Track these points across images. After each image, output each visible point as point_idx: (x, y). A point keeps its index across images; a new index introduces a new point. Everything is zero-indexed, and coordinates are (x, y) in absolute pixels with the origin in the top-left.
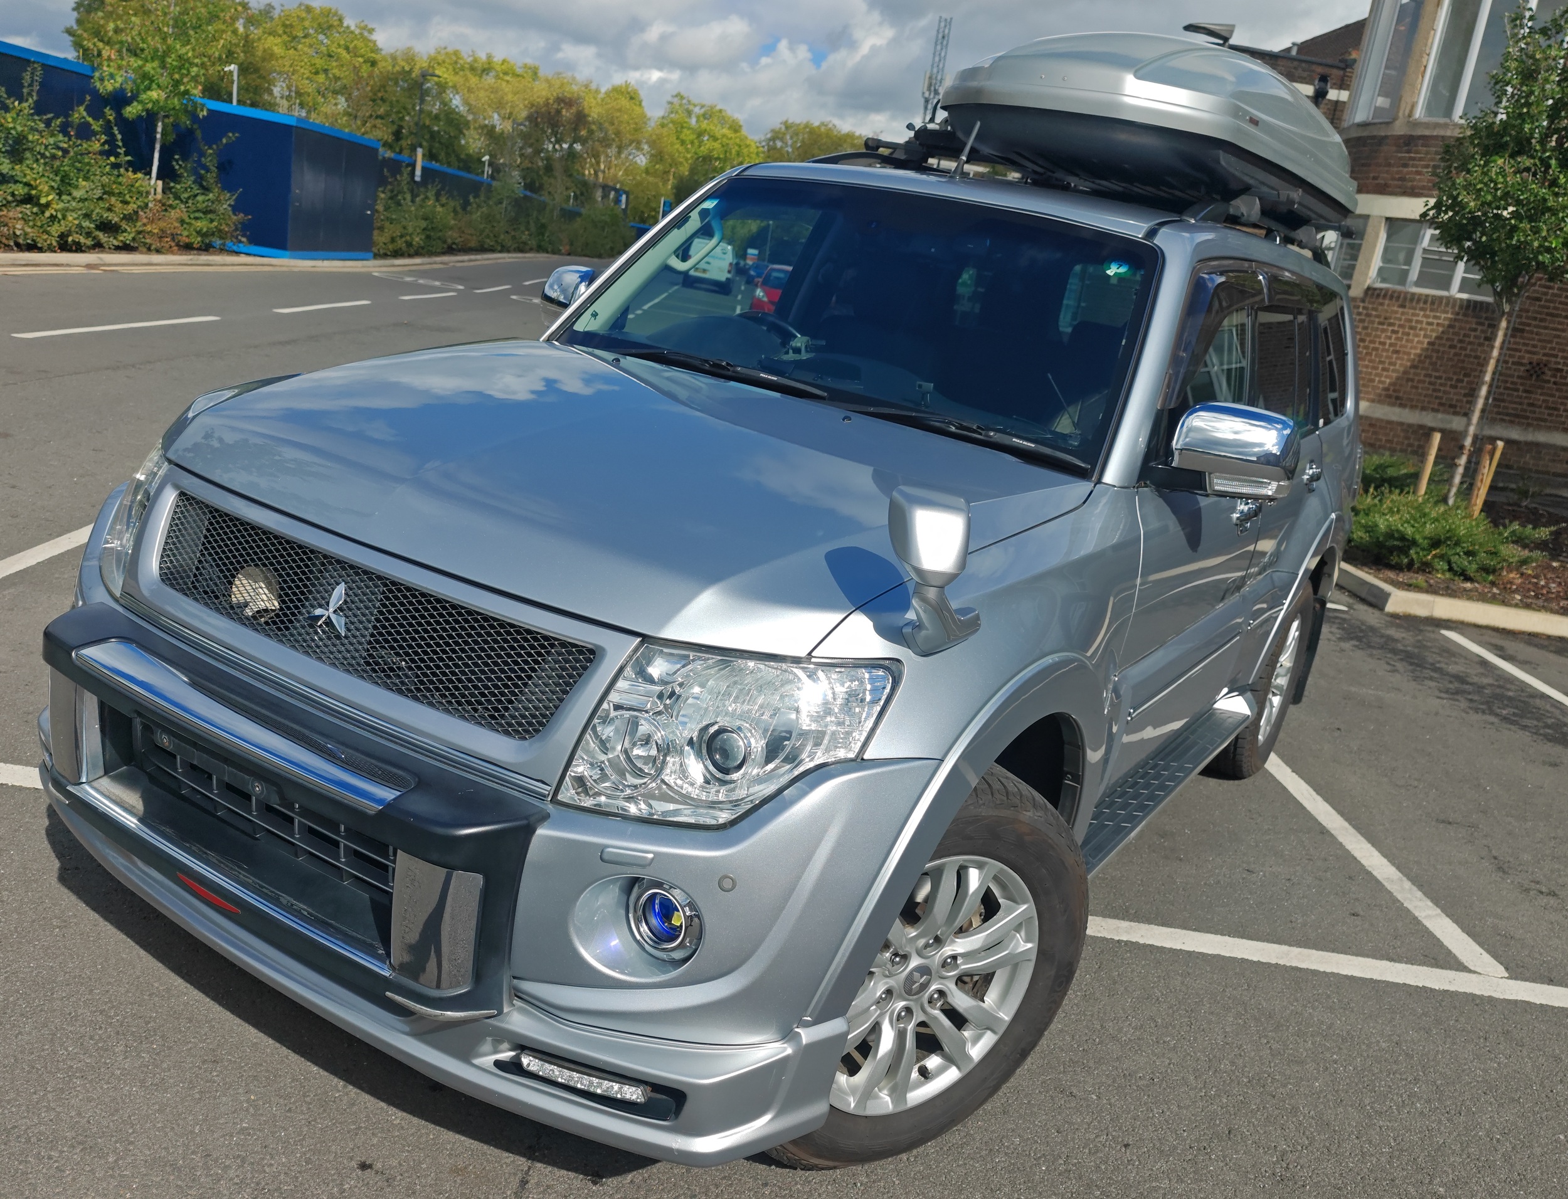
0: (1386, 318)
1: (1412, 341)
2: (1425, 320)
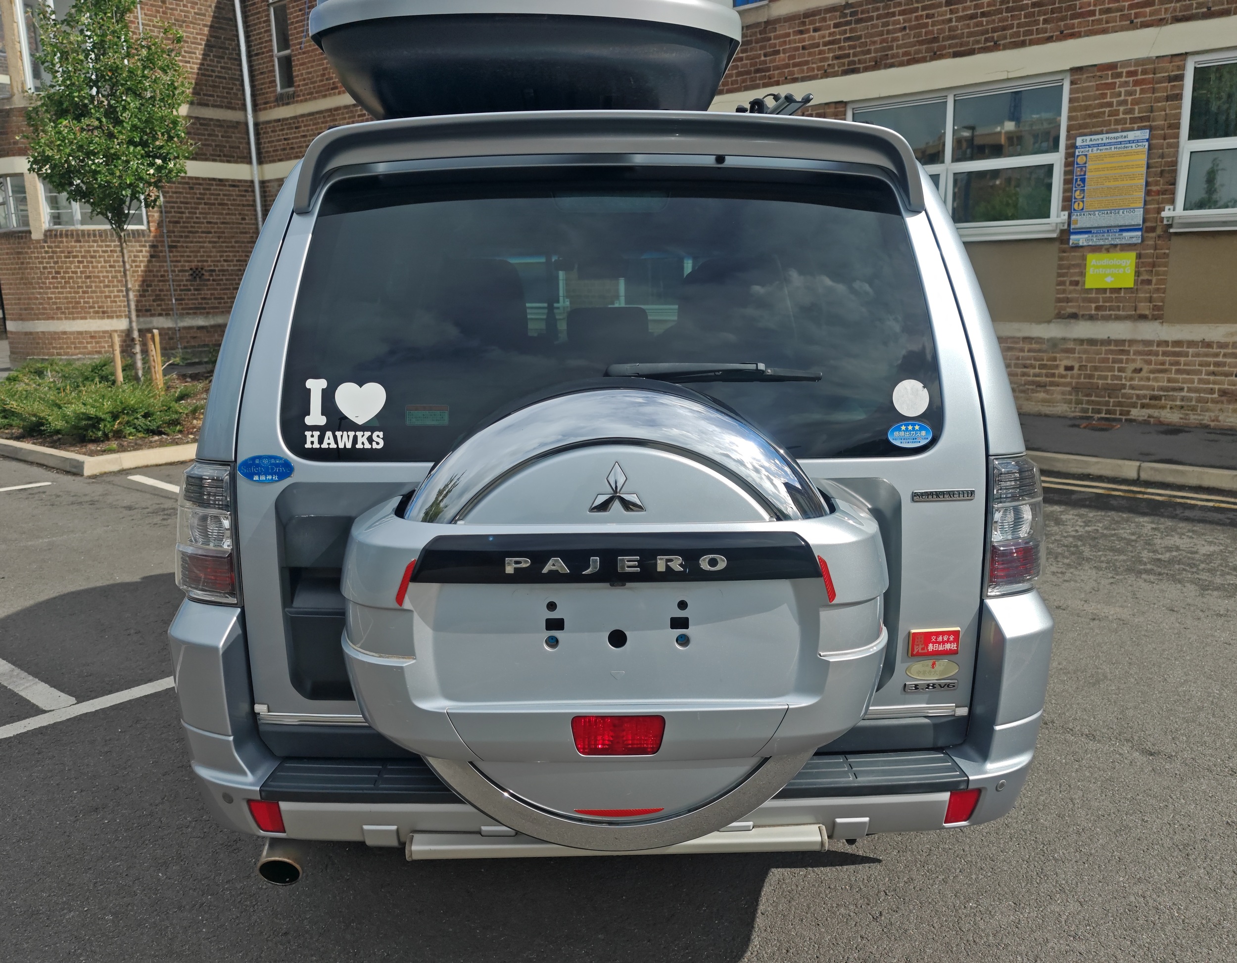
0: (69, 253)
1: (97, 267)
2: (100, 249)
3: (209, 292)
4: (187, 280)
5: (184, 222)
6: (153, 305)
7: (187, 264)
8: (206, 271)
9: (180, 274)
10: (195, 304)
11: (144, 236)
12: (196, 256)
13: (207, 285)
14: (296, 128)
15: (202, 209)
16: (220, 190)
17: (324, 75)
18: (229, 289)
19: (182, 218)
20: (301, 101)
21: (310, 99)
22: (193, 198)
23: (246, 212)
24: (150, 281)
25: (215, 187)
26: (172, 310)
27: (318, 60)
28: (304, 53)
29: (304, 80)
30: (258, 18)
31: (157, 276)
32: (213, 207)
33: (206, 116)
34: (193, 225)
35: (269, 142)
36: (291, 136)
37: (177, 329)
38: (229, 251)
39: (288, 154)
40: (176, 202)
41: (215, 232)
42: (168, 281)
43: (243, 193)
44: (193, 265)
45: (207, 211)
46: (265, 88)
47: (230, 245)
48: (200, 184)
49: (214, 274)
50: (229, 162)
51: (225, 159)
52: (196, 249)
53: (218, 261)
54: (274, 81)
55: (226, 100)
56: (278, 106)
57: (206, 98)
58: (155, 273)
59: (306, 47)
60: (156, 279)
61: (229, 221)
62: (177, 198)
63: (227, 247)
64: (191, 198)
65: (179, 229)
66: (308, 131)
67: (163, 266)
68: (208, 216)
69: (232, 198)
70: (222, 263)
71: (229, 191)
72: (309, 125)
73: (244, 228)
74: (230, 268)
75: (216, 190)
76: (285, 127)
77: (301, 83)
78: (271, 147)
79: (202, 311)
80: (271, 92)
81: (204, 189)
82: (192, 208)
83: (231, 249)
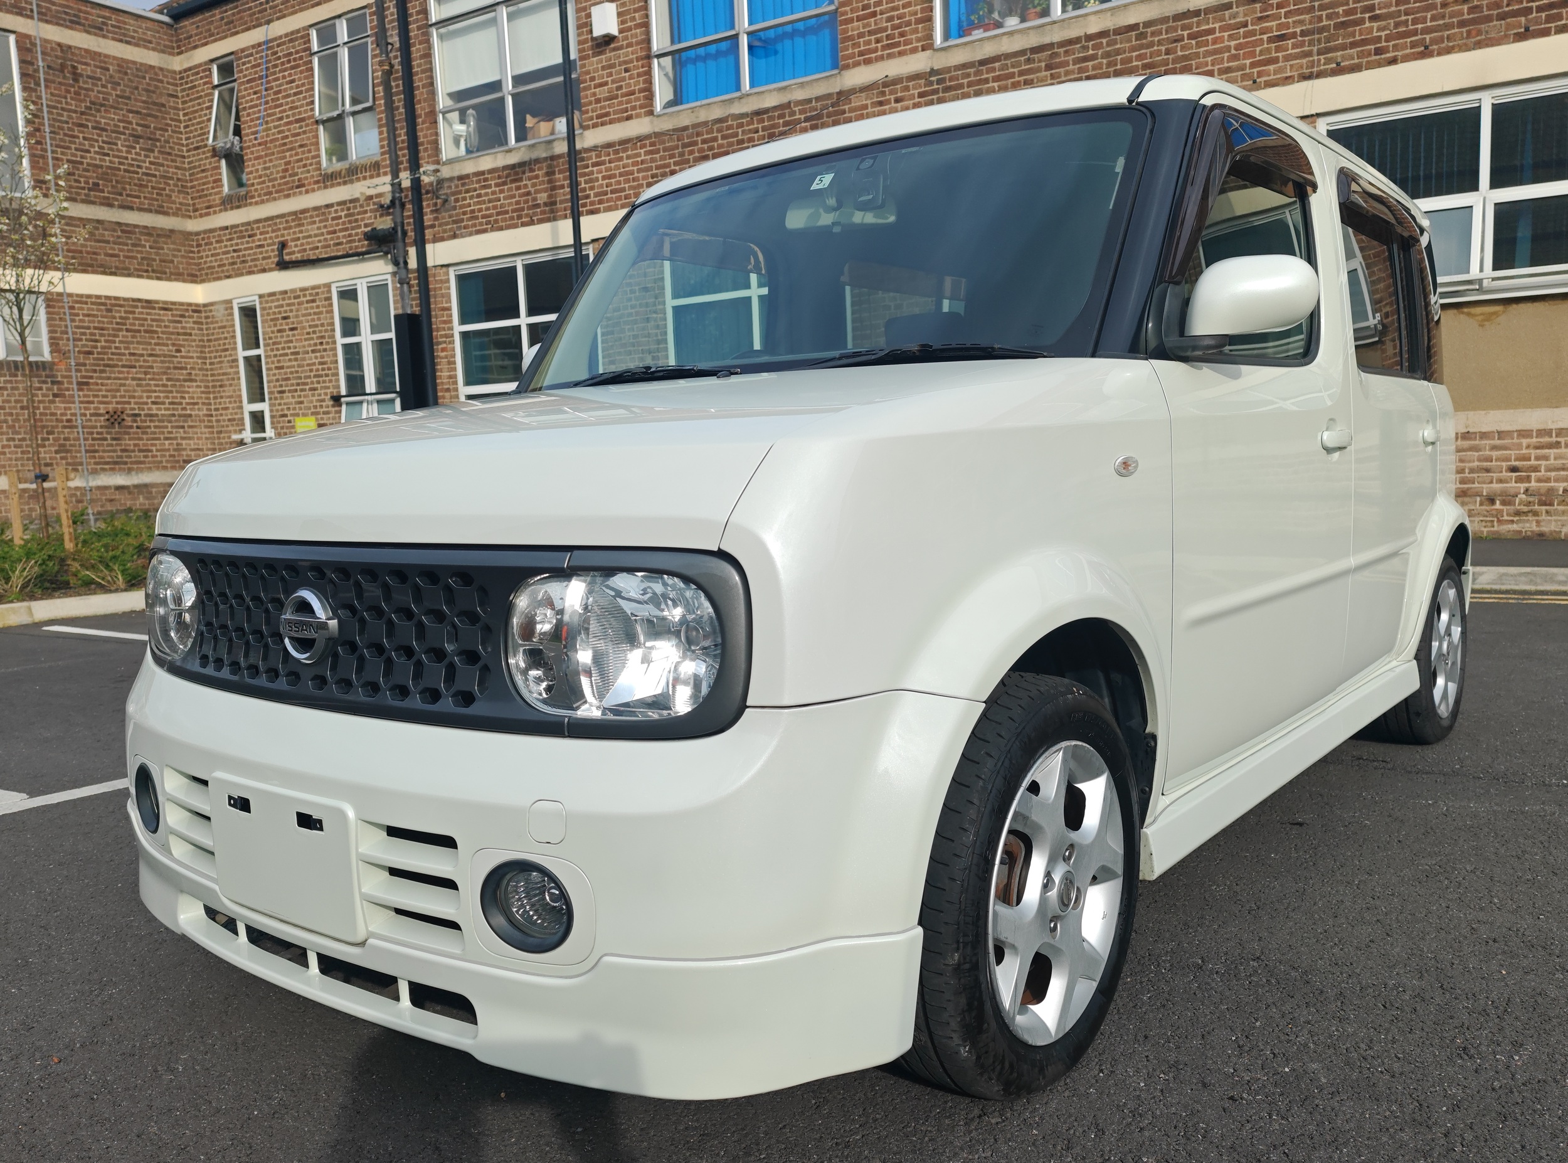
3: (132, 442)
4: (101, 427)
5: (98, 353)
6: (56, 458)
7: (102, 406)
8: (128, 415)
9: (93, 418)
10: (112, 457)
11: (44, 369)
12: (115, 397)
13: (129, 433)
14: (250, 236)
15: (123, 336)
16: (148, 314)
17: (286, 170)
18: (159, 439)
19: (96, 347)
20: (256, 203)
21: (268, 200)
22: (112, 323)
23: (181, 342)
24: (53, 427)
25: (140, 310)
26: (81, 464)
27: (279, 152)
28: (260, 144)
29: (260, 177)
30: (199, 104)
31: (62, 421)
32: (138, 334)
33: (131, 222)
34: (110, 356)
35: (212, 255)
36: (242, 247)
37: (88, 489)
38: (160, 391)
39: (239, 269)
40: (89, 328)
41: (140, 367)
42: (76, 427)
43: (178, 319)
44: (111, 407)
45: (130, 339)
46: (208, 189)
47: (161, 383)
48: (121, 306)
49: (138, 419)
50: (159, 279)
51: (154, 275)
52: (114, 387)
53: (147, 403)
54: (220, 180)
55: (156, 203)
56: (226, 210)
57: (129, 199)
58: (59, 417)
59: (262, 137)
60: (60, 424)
61: (158, 353)
62: (90, 322)
63: (156, 385)
64: (108, 323)
65: (92, 361)
66: (265, 239)
67: (70, 409)
68: (132, 346)
69: (163, 324)
70: (150, 406)
71: (159, 315)
72: (267, 232)
73: (180, 363)
74: (159, 413)
75: (142, 313)
76: (235, 236)
77: (255, 181)
78: (216, 261)
79: (122, 466)
80: (216, 194)
81: (126, 312)
82: (109, 335)
83: (161, 388)
